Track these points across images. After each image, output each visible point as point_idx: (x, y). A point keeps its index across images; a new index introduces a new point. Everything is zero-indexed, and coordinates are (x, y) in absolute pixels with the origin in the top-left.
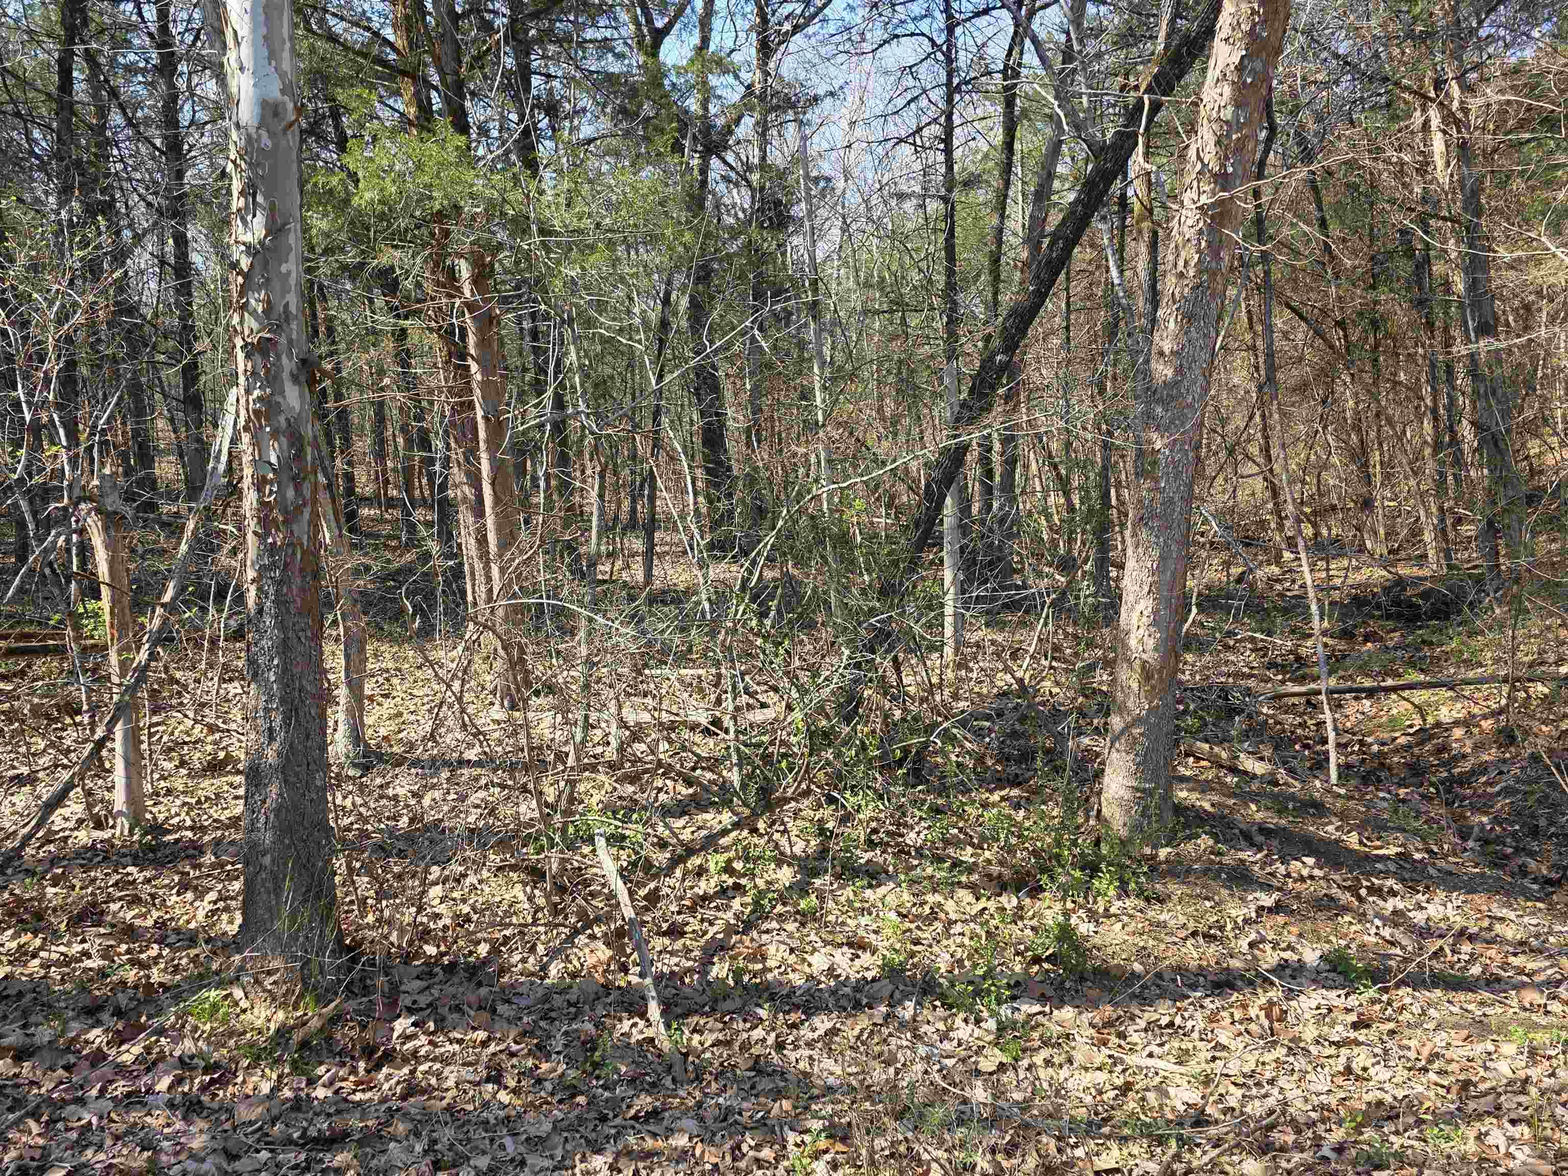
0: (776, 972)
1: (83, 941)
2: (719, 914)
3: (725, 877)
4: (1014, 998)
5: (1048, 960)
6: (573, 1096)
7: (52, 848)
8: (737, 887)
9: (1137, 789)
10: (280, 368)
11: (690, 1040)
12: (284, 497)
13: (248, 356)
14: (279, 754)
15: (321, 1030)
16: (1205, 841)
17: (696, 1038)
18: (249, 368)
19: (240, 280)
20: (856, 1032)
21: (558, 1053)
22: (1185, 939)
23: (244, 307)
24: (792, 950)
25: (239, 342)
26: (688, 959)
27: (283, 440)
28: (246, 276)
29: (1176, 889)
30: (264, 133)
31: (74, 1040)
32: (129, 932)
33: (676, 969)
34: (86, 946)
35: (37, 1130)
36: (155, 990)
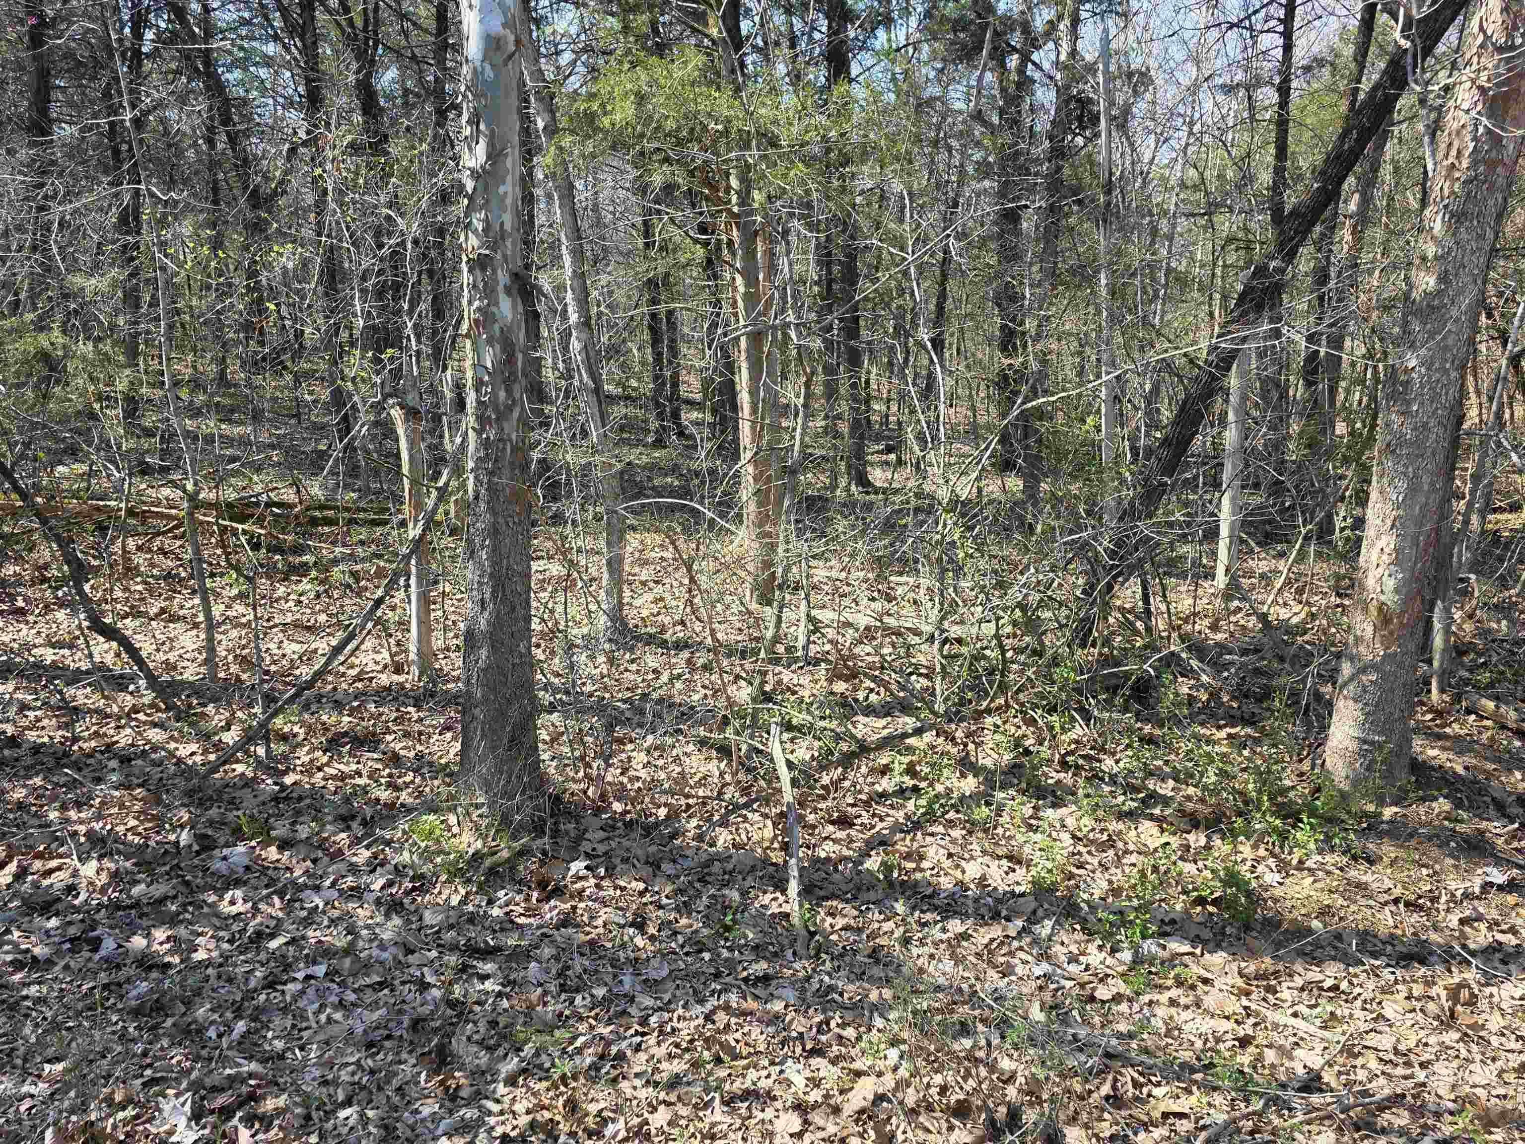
0: (929, 872)
1: (358, 763)
2: (891, 812)
3: (906, 779)
4: (1164, 935)
5: (1215, 902)
6: (700, 951)
7: (359, 685)
8: (916, 789)
9: (1365, 742)
10: (495, 280)
11: (823, 920)
12: (496, 397)
13: (471, 271)
14: (488, 622)
15: (508, 860)
16: (1442, 805)
17: (829, 920)
18: (471, 281)
20: (986, 941)
21: (699, 912)
22: (1386, 903)
23: (469, 226)
24: (950, 855)
25: (464, 258)
26: (849, 849)
27: (498, 347)
28: (471, 198)
29: (1389, 850)
30: (488, 67)
31: (326, 839)
32: (395, 759)
33: (833, 855)
34: (360, 766)
35: (280, 905)
36: (396, 809)
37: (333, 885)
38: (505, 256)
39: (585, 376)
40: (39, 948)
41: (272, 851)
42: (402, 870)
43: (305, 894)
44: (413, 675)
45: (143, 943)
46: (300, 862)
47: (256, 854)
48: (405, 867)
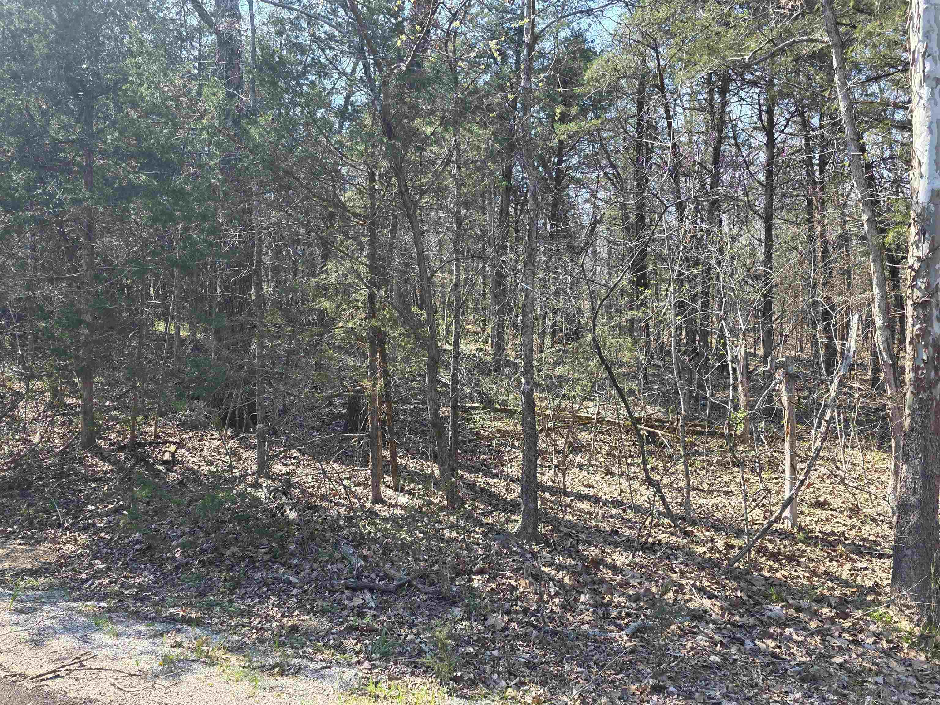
10: (931, 314)
12: (929, 375)
13: (914, 310)
18: (915, 314)
19: (913, 273)
23: (914, 286)
25: (909, 302)
27: (931, 349)
28: (917, 272)
30: (932, 205)
31: (817, 610)
32: (814, 573)
35: (819, 641)
36: (843, 601)
37: (840, 636)
39: (885, 356)
40: (717, 638)
41: (792, 611)
42: (878, 636)
43: (828, 638)
44: (787, 525)
45: (764, 646)
46: (810, 620)
47: (784, 611)
48: (879, 634)
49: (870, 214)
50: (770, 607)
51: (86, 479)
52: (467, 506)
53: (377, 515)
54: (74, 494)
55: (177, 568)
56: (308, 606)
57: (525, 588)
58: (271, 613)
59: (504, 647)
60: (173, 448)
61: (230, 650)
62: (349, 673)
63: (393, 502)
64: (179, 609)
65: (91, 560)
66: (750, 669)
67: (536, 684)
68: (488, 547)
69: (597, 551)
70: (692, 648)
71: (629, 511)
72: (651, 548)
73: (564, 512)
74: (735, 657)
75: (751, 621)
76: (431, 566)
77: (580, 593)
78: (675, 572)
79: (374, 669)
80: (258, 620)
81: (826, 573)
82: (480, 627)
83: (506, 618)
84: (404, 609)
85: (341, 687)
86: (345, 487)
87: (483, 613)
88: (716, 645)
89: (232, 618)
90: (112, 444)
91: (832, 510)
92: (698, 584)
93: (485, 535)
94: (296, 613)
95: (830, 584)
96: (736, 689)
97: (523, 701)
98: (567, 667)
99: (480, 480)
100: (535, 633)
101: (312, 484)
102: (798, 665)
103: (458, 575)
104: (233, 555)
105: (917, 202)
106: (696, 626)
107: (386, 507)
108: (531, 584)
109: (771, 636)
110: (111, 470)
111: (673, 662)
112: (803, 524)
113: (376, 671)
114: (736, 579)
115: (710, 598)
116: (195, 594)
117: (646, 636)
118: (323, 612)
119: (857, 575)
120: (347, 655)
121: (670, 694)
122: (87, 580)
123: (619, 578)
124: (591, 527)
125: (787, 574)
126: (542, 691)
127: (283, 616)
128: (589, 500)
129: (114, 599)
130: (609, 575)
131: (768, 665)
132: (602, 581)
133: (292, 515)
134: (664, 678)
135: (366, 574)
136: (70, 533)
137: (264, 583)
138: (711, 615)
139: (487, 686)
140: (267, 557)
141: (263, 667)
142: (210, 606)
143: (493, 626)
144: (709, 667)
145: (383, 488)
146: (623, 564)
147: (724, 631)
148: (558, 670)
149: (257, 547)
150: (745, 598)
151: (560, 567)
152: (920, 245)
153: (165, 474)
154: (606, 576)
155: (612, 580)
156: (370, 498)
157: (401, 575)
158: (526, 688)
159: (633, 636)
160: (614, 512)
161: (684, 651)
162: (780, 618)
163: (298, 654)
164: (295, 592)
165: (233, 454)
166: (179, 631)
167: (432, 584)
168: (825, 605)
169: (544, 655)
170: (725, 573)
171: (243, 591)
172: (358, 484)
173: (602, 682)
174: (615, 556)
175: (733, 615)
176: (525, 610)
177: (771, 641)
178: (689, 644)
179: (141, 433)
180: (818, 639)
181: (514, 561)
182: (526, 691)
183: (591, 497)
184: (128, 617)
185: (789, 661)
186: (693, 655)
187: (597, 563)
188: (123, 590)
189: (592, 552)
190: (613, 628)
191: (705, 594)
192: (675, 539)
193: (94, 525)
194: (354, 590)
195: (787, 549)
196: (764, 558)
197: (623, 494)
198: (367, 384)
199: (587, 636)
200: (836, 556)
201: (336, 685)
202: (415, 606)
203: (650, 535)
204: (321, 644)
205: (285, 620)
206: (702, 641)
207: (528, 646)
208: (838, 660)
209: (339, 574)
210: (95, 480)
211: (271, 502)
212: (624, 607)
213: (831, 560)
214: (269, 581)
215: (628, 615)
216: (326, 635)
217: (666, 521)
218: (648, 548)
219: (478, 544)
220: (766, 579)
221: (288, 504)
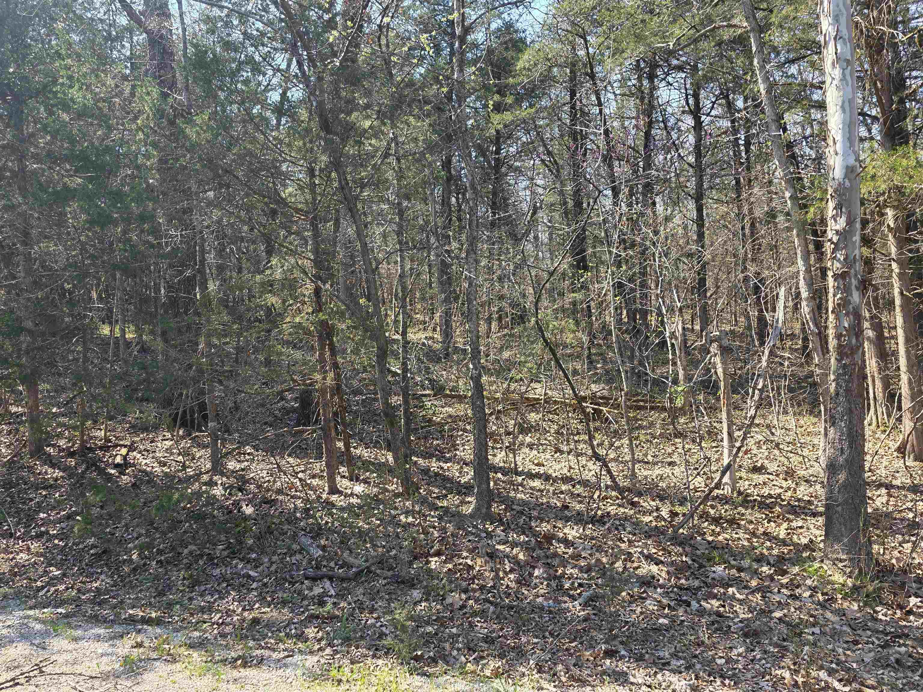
10: (850, 284)
12: (851, 342)
13: (835, 280)
14: (846, 460)
18: (836, 284)
19: (833, 246)
23: (834, 258)
25: (830, 274)
27: (851, 317)
28: (836, 244)
30: (847, 181)
31: (757, 569)
35: (759, 598)
36: (781, 559)
37: (779, 592)
38: (856, 271)
39: (812, 326)
40: (665, 601)
41: (734, 571)
42: (814, 589)
43: (768, 595)
44: (727, 490)
45: (709, 606)
46: (751, 579)
47: (727, 572)
48: (814, 588)
49: (792, 190)
50: (713, 569)
51: (37, 487)
52: (421, 491)
53: (333, 505)
54: (24, 503)
55: (135, 570)
56: (269, 599)
57: (481, 566)
58: (231, 607)
59: (462, 624)
60: (124, 451)
61: (191, 646)
62: (311, 660)
63: (349, 492)
64: (139, 610)
65: (45, 567)
66: (696, 628)
67: (495, 657)
68: (443, 530)
69: (549, 527)
70: (641, 613)
71: (578, 487)
72: (600, 521)
73: (516, 491)
74: (682, 618)
75: (697, 583)
76: (388, 552)
77: (534, 567)
78: (624, 542)
79: (335, 654)
80: (218, 615)
81: (765, 534)
82: (438, 607)
83: (464, 596)
84: (364, 594)
85: (304, 674)
86: (301, 480)
87: (441, 593)
88: (664, 608)
89: (192, 615)
90: (61, 450)
91: (768, 473)
92: (645, 551)
93: (440, 518)
94: (257, 606)
95: (768, 544)
96: (684, 648)
97: (482, 674)
98: (524, 639)
99: (434, 465)
100: (492, 608)
101: (267, 479)
102: (741, 622)
103: (416, 558)
104: (191, 553)
105: (834, 179)
106: (645, 592)
107: (342, 497)
108: (486, 562)
109: (715, 597)
110: (62, 477)
111: (624, 627)
112: (742, 489)
113: (338, 656)
114: (681, 544)
115: (657, 564)
116: (154, 595)
117: (597, 604)
118: (284, 603)
119: (793, 533)
120: (308, 643)
121: (622, 657)
122: (43, 587)
123: (570, 551)
124: (542, 504)
125: (728, 537)
126: (500, 663)
127: (244, 610)
128: (540, 478)
129: (71, 604)
130: (561, 549)
131: (713, 623)
132: (555, 555)
133: (249, 510)
134: (616, 643)
135: (324, 563)
136: (23, 542)
137: (223, 578)
138: (658, 580)
139: (447, 663)
140: (226, 553)
141: (226, 660)
142: (170, 605)
143: (452, 605)
144: (657, 630)
145: (338, 478)
146: (574, 537)
147: (672, 595)
148: (515, 643)
149: (215, 544)
150: (690, 562)
151: (514, 545)
152: (838, 219)
153: (117, 477)
154: (558, 550)
155: (564, 553)
156: (326, 489)
157: (360, 562)
158: (485, 661)
159: (585, 605)
160: (564, 488)
161: (634, 616)
162: (723, 579)
163: (260, 645)
164: (254, 585)
165: (186, 453)
166: (139, 631)
167: (391, 569)
168: (764, 564)
169: (502, 629)
170: (671, 539)
171: (203, 588)
172: (314, 477)
173: (558, 651)
174: (566, 530)
175: (679, 579)
176: (482, 588)
177: (715, 600)
178: (639, 610)
179: (91, 438)
180: (759, 596)
181: (469, 541)
182: (485, 665)
183: (541, 475)
184: (86, 621)
185: (733, 619)
186: (643, 620)
187: (549, 538)
188: (80, 595)
189: (545, 527)
190: (566, 599)
191: (652, 561)
192: (622, 510)
193: (47, 532)
194: (314, 579)
195: (728, 513)
196: (706, 523)
197: (572, 471)
198: (318, 377)
199: (542, 608)
200: (774, 517)
201: (299, 672)
202: (375, 591)
203: (599, 508)
204: (282, 634)
205: (246, 614)
206: (651, 605)
207: (485, 621)
208: (778, 614)
209: (298, 565)
210: (44, 488)
211: (227, 499)
212: (577, 578)
213: (769, 521)
214: (229, 576)
215: (580, 585)
216: (288, 625)
217: (614, 493)
218: (598, 521)
219: (434, 527)
220: (709, 543)
221: (245, 500)
